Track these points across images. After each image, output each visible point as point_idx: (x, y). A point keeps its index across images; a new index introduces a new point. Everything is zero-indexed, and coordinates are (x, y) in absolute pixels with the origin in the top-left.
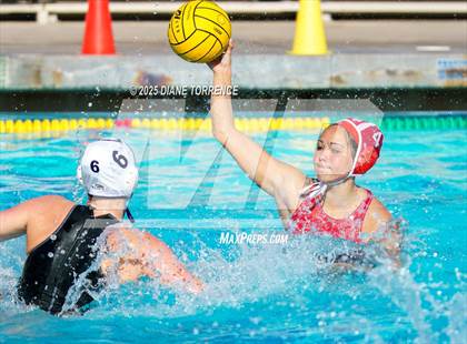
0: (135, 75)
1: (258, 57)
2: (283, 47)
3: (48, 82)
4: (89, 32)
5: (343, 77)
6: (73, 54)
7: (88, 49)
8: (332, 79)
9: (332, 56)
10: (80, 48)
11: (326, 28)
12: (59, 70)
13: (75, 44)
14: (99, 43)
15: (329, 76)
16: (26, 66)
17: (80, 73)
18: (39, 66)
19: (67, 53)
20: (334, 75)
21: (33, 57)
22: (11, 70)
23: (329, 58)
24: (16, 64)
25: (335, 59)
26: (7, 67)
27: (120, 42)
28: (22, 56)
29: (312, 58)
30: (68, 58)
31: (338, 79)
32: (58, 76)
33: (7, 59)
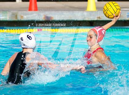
0: (43, 17)
1: (77, 11)
2: (84, 9)
3: (19, 19)
4: (31, 5)
5: (101, 17)
6: (26, 11)
7: (30, 9)
8: (97, 18)
9: (97, 11)
10: (28, 9)
11: (96, 3)
12: (22, 15)
13: (27, 8)
14: (33, 8)
15: (97, 17)
16: (13, 14)
17: (28, 16)
18: (17, 14)
19: (24, 11)
20: (98, 16)
21: (15, 12)
22: (9, 15)
23: (97, 12)
24: (10, 13)
25: (98, 12)
26: (8, 14)
27: (39, 8)
28: (12, 11)
29: (92, 12)
30: (25, 12)
31: (99, 18)
32: (22, 17)
33: (8, 12)
